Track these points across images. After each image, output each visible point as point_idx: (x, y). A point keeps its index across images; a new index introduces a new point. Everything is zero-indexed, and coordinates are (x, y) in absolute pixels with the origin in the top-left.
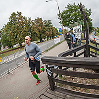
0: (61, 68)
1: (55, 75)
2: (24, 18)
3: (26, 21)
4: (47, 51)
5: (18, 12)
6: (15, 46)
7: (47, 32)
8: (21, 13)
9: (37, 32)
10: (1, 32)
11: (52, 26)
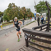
1: (29, 39)
3: (17, 8)
4: (27, 25)
5: (12, 3)
6: (10, 21)
8: (14, 4)
9: (23, 15)
10: (3, 13)
11: (31, 12)
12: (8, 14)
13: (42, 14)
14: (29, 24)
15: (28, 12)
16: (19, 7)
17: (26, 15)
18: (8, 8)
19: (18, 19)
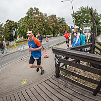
4: (58, 45)
5: (35, 8)
7: (61, 28)
10: (18, 24)
11: (65, 23)
12: (27, 25)
14: (62, 43)
17: (57, 28)
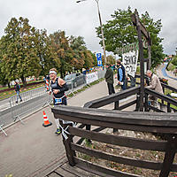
0: (88, 128)
2: (33, 30)
4: (71, 95)
5: (21, 18)
7: (75, 60)
8: (27, 20)
9: (56, 59)
11: (85, 48)
12: (5, 56)
13: (124, 55)
14: (79, 91)
15: (74, 48)
16: (44, 33)
17: (68, 59)
18: (5, 35)
19: (41, 75)
